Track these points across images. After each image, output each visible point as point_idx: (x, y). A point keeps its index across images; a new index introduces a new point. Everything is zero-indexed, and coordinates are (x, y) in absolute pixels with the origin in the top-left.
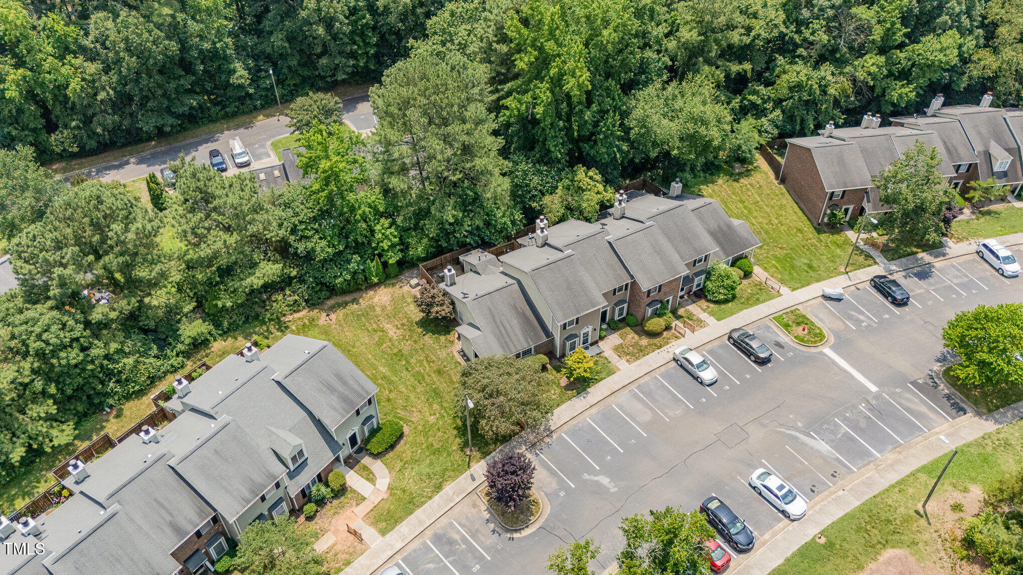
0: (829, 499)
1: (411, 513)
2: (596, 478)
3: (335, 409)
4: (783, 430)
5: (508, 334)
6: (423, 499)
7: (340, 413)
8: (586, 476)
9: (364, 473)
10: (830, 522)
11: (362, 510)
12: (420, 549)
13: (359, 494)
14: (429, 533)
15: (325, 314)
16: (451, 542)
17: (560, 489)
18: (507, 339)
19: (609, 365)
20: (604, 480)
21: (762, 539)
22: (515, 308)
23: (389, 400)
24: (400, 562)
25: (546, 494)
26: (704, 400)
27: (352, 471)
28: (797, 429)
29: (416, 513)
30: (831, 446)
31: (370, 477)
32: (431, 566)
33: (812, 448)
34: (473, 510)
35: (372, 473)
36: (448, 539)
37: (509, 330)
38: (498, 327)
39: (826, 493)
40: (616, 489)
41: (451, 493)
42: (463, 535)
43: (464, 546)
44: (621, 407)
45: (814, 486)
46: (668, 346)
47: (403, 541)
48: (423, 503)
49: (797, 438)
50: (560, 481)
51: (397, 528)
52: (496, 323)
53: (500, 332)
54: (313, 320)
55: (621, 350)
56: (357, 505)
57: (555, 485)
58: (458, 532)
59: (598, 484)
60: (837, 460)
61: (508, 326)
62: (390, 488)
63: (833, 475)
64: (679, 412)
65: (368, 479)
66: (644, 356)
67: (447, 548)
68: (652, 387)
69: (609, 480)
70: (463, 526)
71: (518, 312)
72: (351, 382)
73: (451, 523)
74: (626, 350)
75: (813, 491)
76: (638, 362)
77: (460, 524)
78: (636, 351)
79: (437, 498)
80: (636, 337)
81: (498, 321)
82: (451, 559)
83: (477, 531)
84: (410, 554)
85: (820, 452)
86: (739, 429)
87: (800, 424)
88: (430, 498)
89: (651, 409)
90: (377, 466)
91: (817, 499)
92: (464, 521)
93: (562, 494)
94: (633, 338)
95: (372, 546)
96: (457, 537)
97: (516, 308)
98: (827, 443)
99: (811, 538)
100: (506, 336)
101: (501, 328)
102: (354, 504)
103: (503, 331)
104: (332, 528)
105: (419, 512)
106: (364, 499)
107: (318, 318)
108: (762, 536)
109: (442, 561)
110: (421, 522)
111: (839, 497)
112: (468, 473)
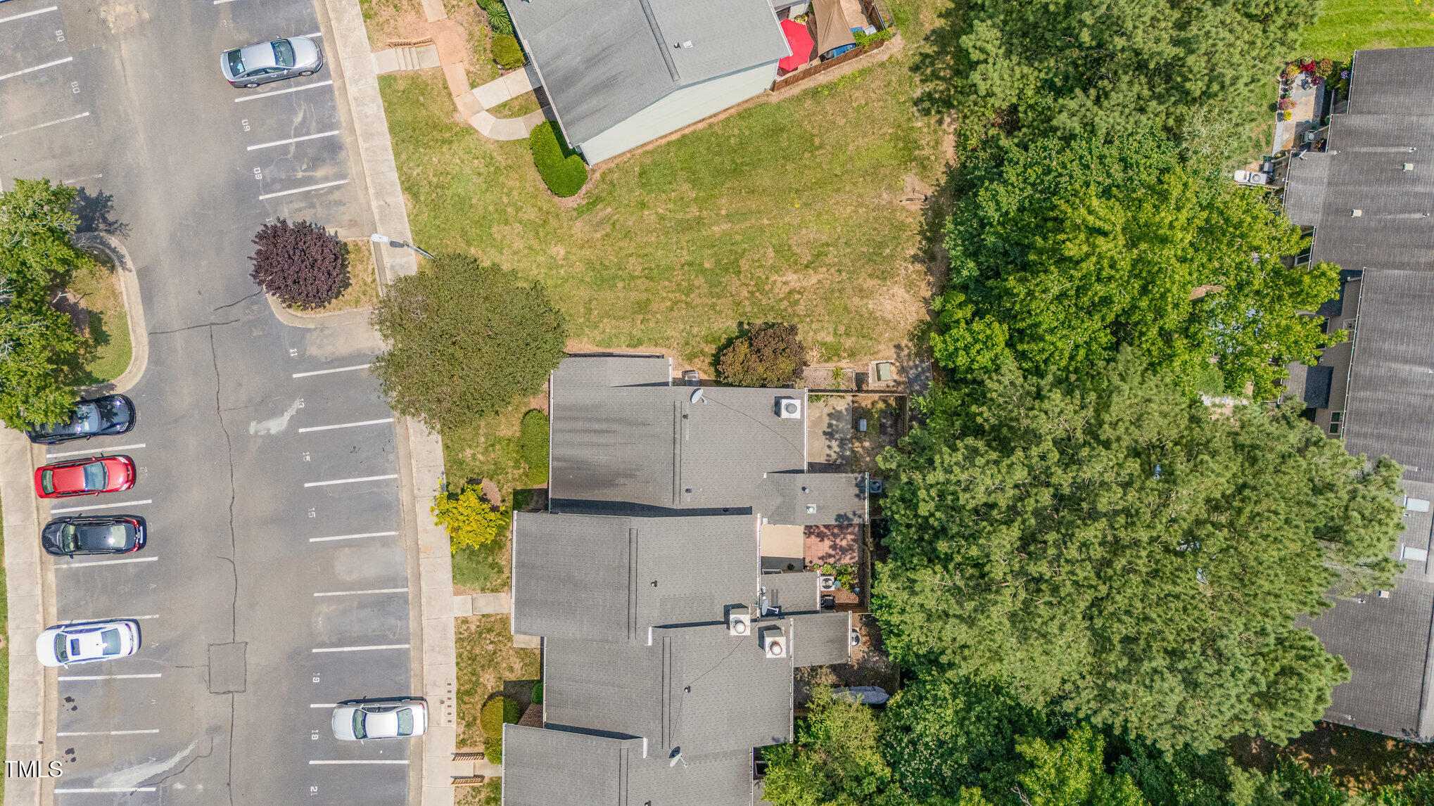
0: (40, 709)
1: (392, 129)
2: (287, 416)
3: (558, 56)
4: (186, 752)
5: (588, 431)
6: (404, 157)
7: (548, 64)
8: (299, 404)
9: (516, 105)
10: (11, 678)
11: (457, 75)
12: (331, 116)
13: (485, 82)
14: (347, 140)
15: (929, 194)
16: (315, 162)
17: (302, 355)
18: (580, 425)
19: (477, 586)
20: (277, 425)
21: (52, 567)
22: (629, 474)
23: (643, 205)
24: (330, 82)
25: (309, 330)
26: (316, 680)
27: (530, 88)
28: (176, 772)
29: (388, 136)
30: (114, 794)
31: (503, 110)
32: (298, 119)
33: (131, 765)
34: (347, 217)
35: (510, 116)
36: (324, 161)
37: (595, 439)
38: (607, 420)
39: (54, 716)
40: (252, 431)
41: (390, 200)
42: (316, 183)
43: (300, 175)
44: (385, 542)
45: (75, 708)
46: (454, 710)
47: (356, 99)
48: (397, 155)
49: (161, 758)
50: (314, 363)
51: (380, 101)
52: (615, 420)
53: (599, 420)
54: (924, 168)
55: (498, 627)
56: (468, 73)
57: (313, 351)
58: (326, 179)
59: (276, 412)
60: (88, 783)
61: (603, 439)
62: (468, 130)
63: (70, 751)
64: (320, 623)
65: (504, 105)
66: (460, 656)
67: (311, 152)
68: (392, 621)
69: (273, 432)
70: (331, 190)
71: (618, 474)
72: (594, 102)
73: (343, 177)
74: (492, 636)
75: (69, 700)
76: (452, 637)
77: (338, 187)
78: (477, 650)
79: (394, 176)
80: (511, 677)
81: (615, 427)
82: (292, 149)
83: (312, 206)
84: (332, 100)
85: (117, 769)
86: (231, 689)
87: (179, 786)
88: (400, 168)
89: (351, 586)
90: (520, 129)
91: (54, 695)
92: (336, 196)
93: (293, 352)
94: (511, 669)
95: (372, 55)
96: (319, 173)
97: (626, 476)
98: (124, 794)
99: (10, 633)
100: (588, 425)
101: (604, 426)
102: (472, 69)
103: (597, 426)
104: (449, 23)
105: (386, 140)
106: (473, 85)
107: (923, 177)
108: (57, 570)
109: (296, 136)
110: (368, 136)
111: (35, 726)
112: (411, 242)
